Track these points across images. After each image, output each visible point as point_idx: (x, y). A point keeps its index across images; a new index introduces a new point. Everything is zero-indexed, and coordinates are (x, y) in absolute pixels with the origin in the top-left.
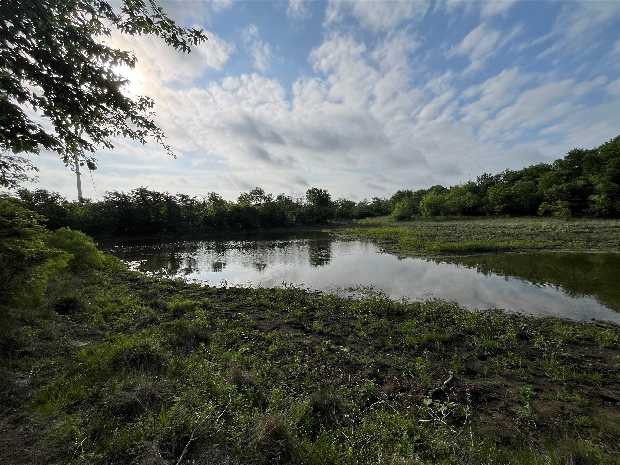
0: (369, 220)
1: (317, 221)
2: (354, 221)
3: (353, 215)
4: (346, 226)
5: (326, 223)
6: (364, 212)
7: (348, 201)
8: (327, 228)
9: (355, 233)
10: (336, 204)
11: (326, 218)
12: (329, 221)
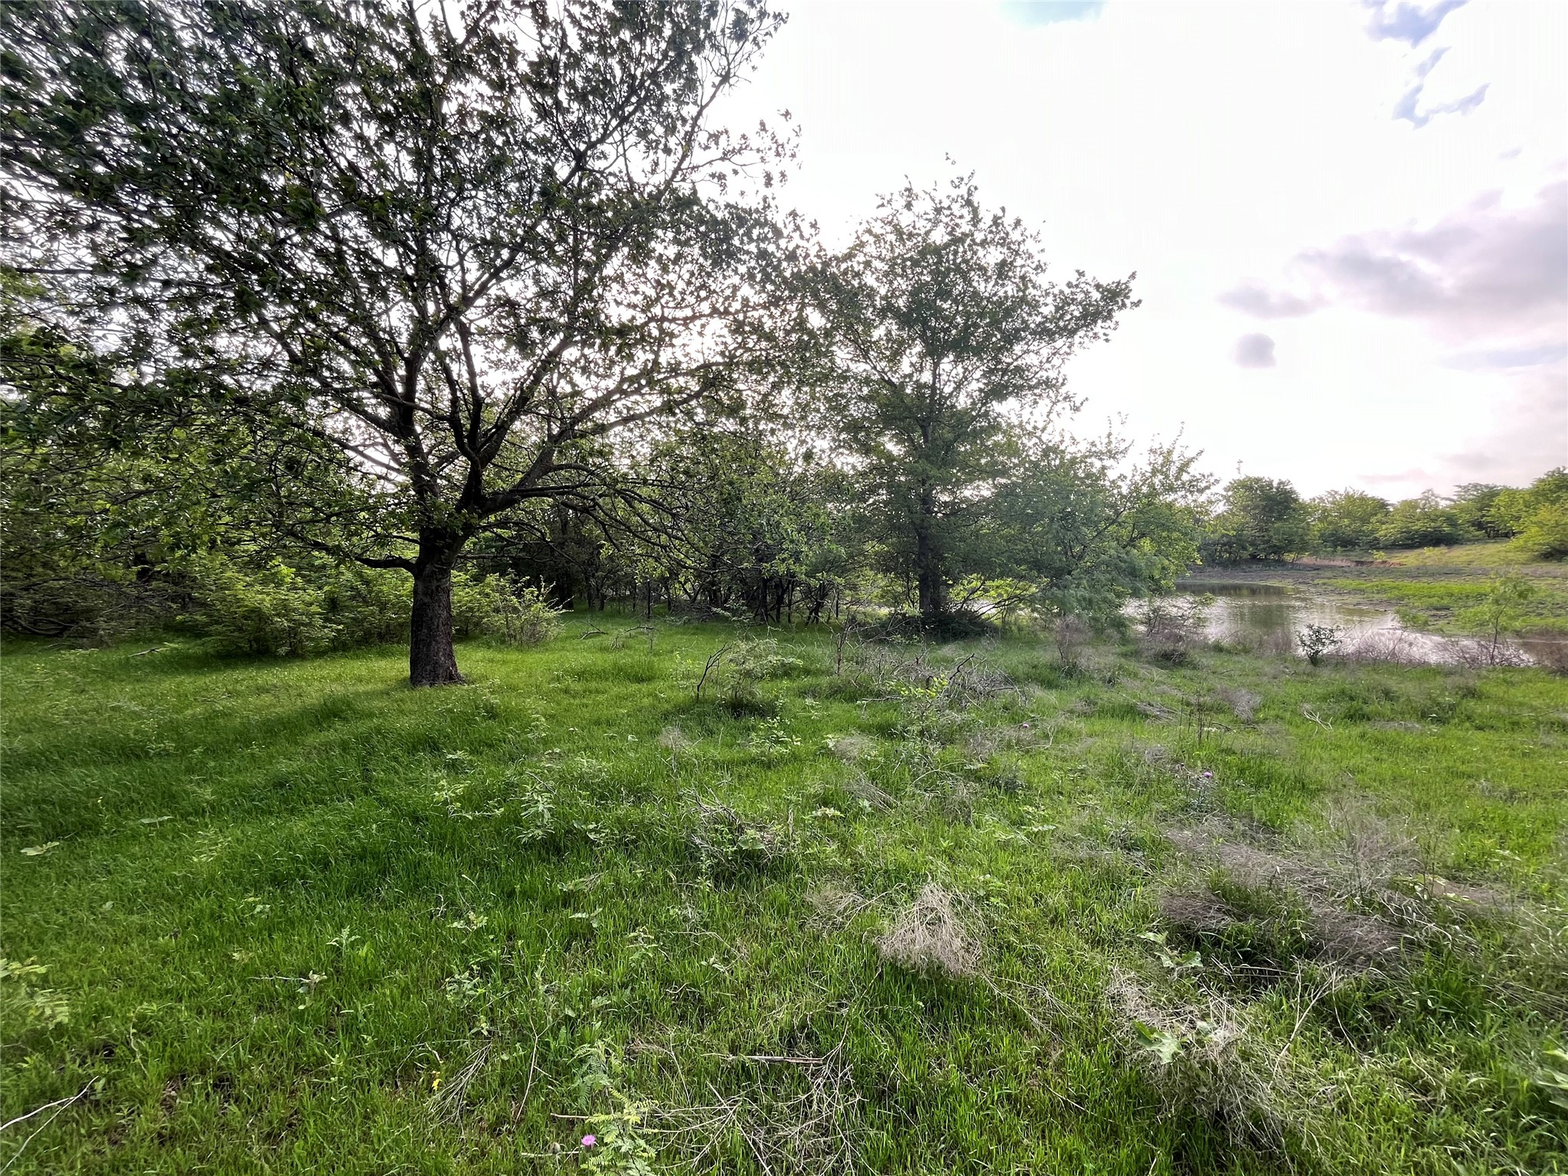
0: (1430, 555)
1: (1254, 558)
2: (1379, 556)
3: (1376, 539)
4: (1343, 572)
5: (1281, 563)
6: (1417, 531)
7: (1363, 499)
8: (1283, 577)
9: (1362, 591)
10: (1316, 508)
11: (1278, 550)
12: (1289, 557)
